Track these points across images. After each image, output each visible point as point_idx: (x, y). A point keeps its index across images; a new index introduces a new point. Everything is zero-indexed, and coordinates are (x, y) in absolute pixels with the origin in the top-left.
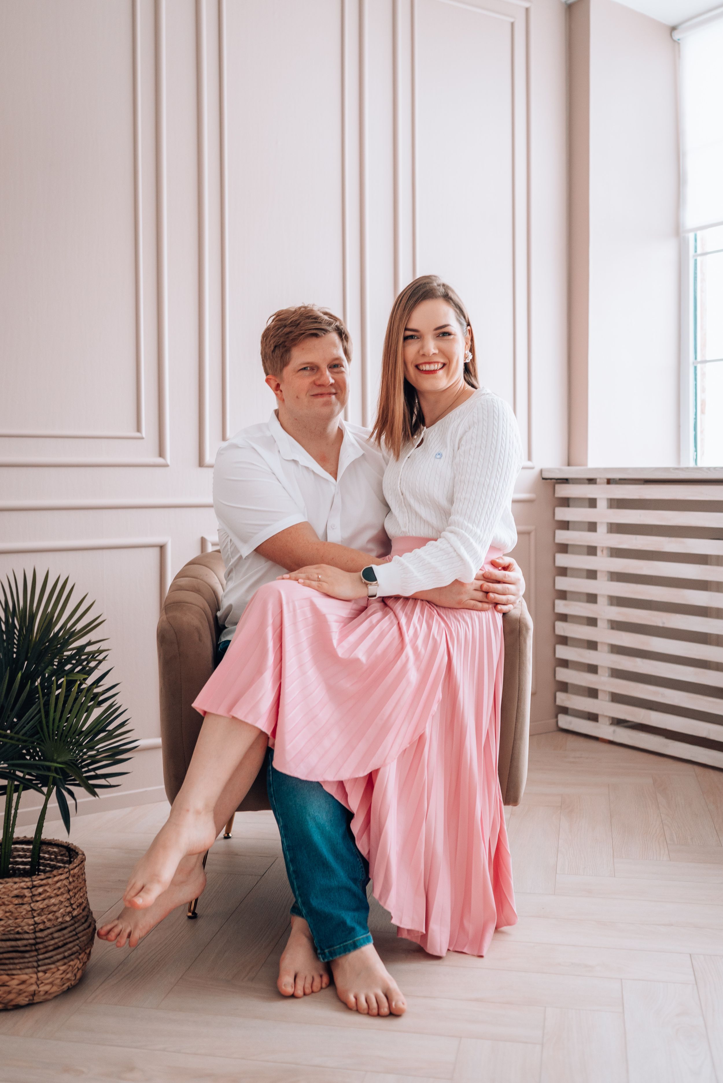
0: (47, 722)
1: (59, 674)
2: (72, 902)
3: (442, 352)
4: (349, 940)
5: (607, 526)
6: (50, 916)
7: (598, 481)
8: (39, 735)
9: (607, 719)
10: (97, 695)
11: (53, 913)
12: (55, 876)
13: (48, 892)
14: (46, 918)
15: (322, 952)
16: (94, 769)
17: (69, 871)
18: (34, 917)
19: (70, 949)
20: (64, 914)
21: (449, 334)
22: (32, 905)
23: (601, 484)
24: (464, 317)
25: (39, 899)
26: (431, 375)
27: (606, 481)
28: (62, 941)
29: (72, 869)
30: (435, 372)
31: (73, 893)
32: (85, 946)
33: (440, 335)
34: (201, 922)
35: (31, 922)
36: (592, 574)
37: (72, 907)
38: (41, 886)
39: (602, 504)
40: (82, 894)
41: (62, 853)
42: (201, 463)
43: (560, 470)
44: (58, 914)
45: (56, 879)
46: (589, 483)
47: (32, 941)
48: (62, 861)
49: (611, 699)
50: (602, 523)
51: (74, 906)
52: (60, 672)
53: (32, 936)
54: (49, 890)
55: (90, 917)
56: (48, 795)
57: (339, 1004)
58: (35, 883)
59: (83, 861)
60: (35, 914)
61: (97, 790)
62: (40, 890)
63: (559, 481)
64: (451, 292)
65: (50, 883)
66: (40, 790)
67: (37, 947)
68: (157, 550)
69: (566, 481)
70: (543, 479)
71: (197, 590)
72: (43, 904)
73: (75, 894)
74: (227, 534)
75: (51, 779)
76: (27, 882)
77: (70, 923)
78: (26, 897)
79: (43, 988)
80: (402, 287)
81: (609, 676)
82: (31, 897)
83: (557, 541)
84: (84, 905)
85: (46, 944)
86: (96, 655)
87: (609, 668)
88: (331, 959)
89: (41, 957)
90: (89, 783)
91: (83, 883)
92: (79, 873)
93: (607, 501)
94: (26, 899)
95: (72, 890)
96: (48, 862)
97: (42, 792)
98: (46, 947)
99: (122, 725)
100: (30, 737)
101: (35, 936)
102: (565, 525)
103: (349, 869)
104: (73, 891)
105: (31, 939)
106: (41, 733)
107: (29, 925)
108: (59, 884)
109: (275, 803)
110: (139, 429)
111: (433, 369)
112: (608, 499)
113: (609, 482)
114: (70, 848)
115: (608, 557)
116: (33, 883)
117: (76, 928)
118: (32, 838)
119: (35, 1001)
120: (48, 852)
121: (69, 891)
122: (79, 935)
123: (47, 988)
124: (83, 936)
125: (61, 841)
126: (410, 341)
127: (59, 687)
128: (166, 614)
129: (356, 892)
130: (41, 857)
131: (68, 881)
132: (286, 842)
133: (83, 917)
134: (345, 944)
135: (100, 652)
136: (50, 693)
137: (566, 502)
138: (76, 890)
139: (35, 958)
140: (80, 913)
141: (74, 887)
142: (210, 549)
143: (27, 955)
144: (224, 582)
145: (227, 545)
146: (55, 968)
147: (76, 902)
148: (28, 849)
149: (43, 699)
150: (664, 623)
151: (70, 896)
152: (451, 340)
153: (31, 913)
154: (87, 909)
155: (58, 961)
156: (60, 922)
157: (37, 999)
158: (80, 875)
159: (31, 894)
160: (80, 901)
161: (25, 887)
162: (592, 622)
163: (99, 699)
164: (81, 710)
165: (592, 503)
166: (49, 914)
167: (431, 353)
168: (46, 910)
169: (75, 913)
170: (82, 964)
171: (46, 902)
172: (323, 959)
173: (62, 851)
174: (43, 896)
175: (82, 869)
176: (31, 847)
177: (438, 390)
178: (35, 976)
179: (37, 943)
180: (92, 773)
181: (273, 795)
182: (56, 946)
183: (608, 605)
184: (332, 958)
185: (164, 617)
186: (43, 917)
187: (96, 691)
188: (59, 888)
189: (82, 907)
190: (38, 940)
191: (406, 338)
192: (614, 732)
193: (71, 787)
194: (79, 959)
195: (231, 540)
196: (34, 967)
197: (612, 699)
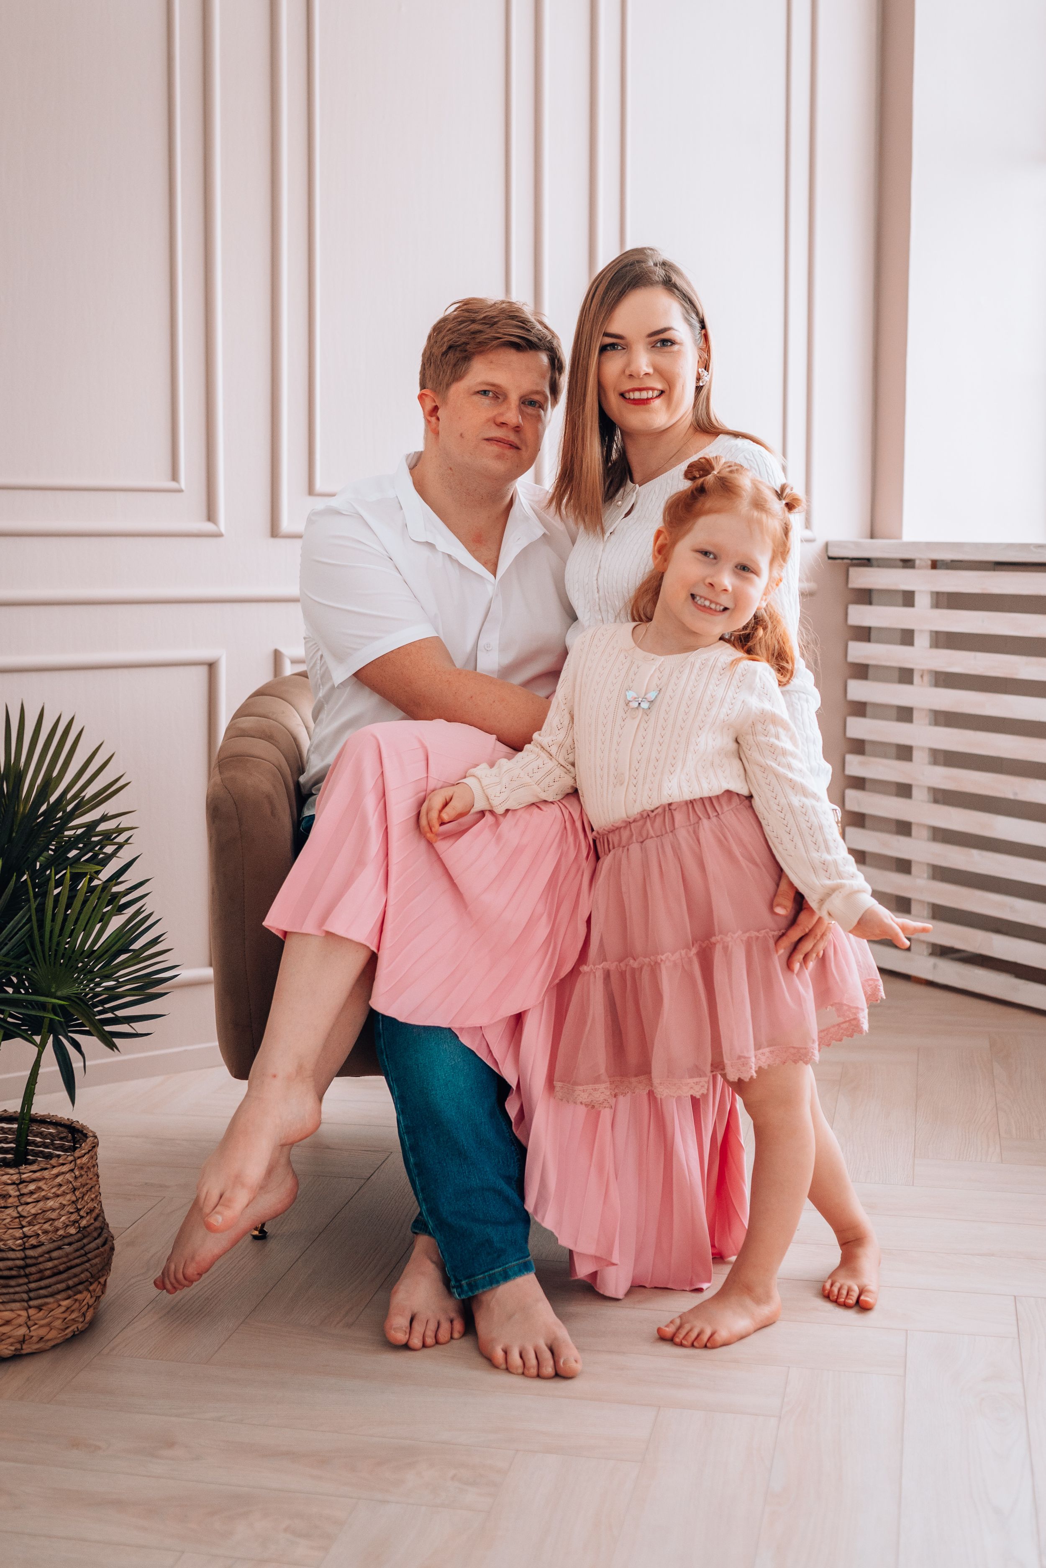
0: (42, 936)
1: (59, 864)
2: (79, 1207)
3: (659, 372)
4: (497, 1268)
5: (931, 636)
6: (46, 1226)
7: (917, 562)
8: (28, 956)
9: (924, 946)
10: (116, 896)
11: (51, 1222)
12: (54, 1167)
13: (43, 1190)
14: (40, 1229)
15: (457, 1284)
16: (113, 1009)
17: (75, 1160)
18: (23, 1227)
19: (76, 1276)
20: (68, 1223)
21: (673, 342)
22: (20, 1209)
23: (921, 568)
24: (697, 314)
25: (29, 1200)
26: (642, 407)
27: (930, 563)
28: (64, 1263)
29: (79, 1158)
30: (648, 402)
31: (80, 1193)
32: (98, 1273)
33: (657, 343)
34: (272, 1244)
35: (18, 1233)
36: (905, 714)
37: (79, 1215)
38: (33, 1180)
39: (923, 601)
40: (93, 1196)
41: (62, 1135)
42: (274, 531)
43: (857, 544)
44: (58, 1224)
45: (55, 1171)
46: (904, 567)
47: (20, 1263)
48: (62, 1148)
49: (931, 915)
50: (921, 631)
51: (82, 1213)
52: (59, 861)
53: (20, 1254)
54: (44, 1187)
55: (105, 1231)
56: (42, 1046)
57: (481, 1360)
58: (24, 1176)
59: (95, 1146)
60: (24, 1223)
61: (116, 1041)
62: (32, 1187)
63: (854, 561)
64: (675, 276)
65: (47, 1177)
66: (31, 1040)
67: (28, 1270)
68: (203, 671)
69: (866, 562)
70: (830, 558)
71: (268, 737)
72: (36, 1208)
73: (84, 1195)
74: (317, 646)
75: (47, 1021)
76: (12, 1175)
77: (76, 1237)
78: (10, 1196)
79: (36, 1332)
80: (602, 264)
81: (929, 878)
82: (18, 1196)
83: (851, 659)
84: (97, 1211)
85: (41, 1267)
86: (114, 836)
87: (928, 864)
88: (470, 1294)
89: (32, 1286)
90: (104, 1030)
91: (95, 1179)
92: (90, 1165)
93: (932, 597)
94: (11, 1200)
95: (79, 1189)
96: (41, 1149)
97: (33, 1043)
98: (41, 1271)
99: (155, 942)
100: (14, 959)
101: (25, 1254)
102: (864, 634)
103: (499, 1162)
104: (81, 1190)
105: (18, 1259)
106: (31, 951)
107: (16, 1239)
108: (59, 1180)
109: (387, 1064)
110: (175, 477)
111: (646, 398)
112: (932, 593)
113: (935, 565)
114: (74, 1127)
115: (931, 686)
116: (20, 1176)
117: (85, 1246)
118: (15, 1112)
119: (24, 1352)
120: (41, 1134)
121: (74, 1189)
122: (89, 1256)
123: (42, 1332)
124: (96, 1257)
125: (61, 1118)
126: (610, 353)
127: (59, 883)
128: (220, 773)
129: (510, 1196)
130: (30, 1141)
131: (73, 1174)
132: (404, 1121)
133: (96, 1229)
134: (491, 1272)
135: (119, 831)
136: (44, 894)
137: (866, 596)
138: (85, 1190)
139: (25, 1288)
140: (92, 1224)
141: (81, 1184)
142: (289, 670)
143: (12, 1282)
144: (311, 724)
145: (315, 664)
146: (54, 1302)
147: (84, 1207)
148: (10, 1129)
149: (35, 901)
150: (1016, 794)
151: (76, 1197)
152: (673, 352)
153: (17, 1220)
154: (100, 1218)
155: (59, 1292)
156: (61, 1235)
157: (27, 1349)
158: (90, 1167)
159: (18, 1193)
160: (91, 1205)
161: (9, 1182)
162: (904, 790)
163: (119, 902)
164: (92, 918)
165: (908, 599)
166: (45, 1223)
167: (642, 373)
168: (41, 1216)
169: (84, 1223)
170: (94, 1299)
171: (41, 1204)
172: (459, 1295)
173: (62, 1133)
174: (35, 1196)
175: (94, 1157)
176: (15, 1126)
177: (653, 429)
178: (24, 1313)
179: (28, 1266)
180: (110, 1015)
181: (384, 1051)
182: (55, 1271)
183: (930, 764)
184: (473, 1293)
185: (217, 778)
186: (36, 1228)
187: (115, 889)
188: (60, 1185)
189: (94, 1215)
190: (29, 1261)
191: (604, 349)
192: (935, 966)
193: (77, 1037)
194: (89, 1291)
195: (322, 656)
196: (23, 1301)
197: (933, 915)
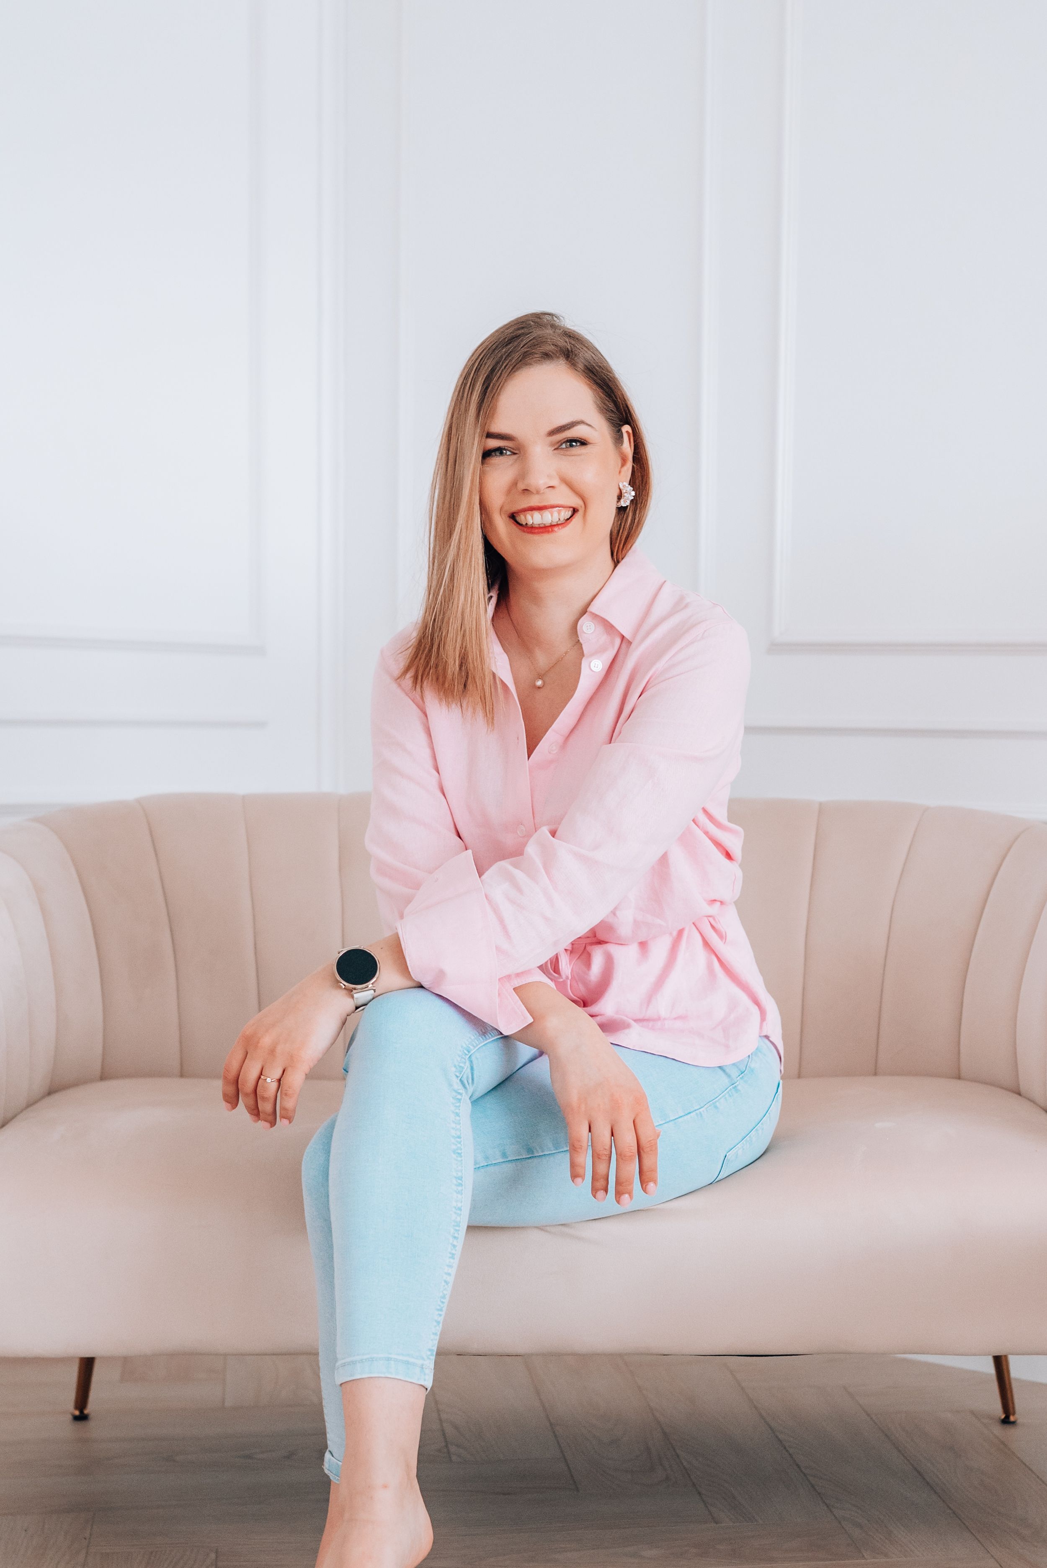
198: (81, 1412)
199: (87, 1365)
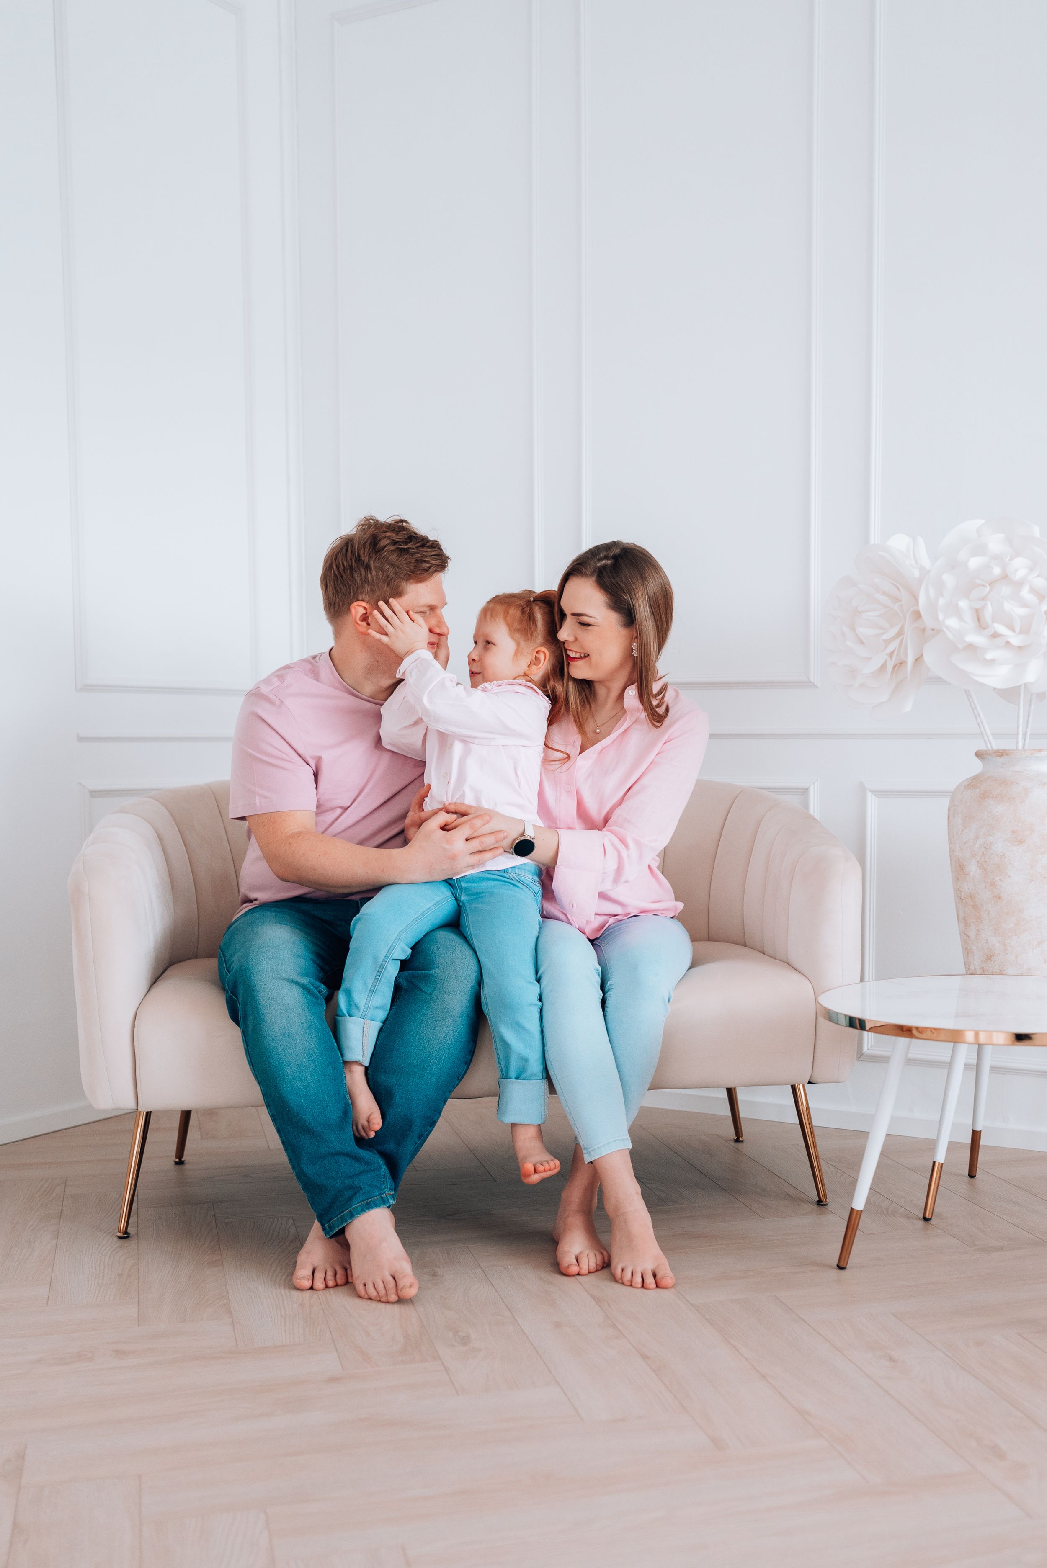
198: (180, 1159)
199: (186, 1116)
